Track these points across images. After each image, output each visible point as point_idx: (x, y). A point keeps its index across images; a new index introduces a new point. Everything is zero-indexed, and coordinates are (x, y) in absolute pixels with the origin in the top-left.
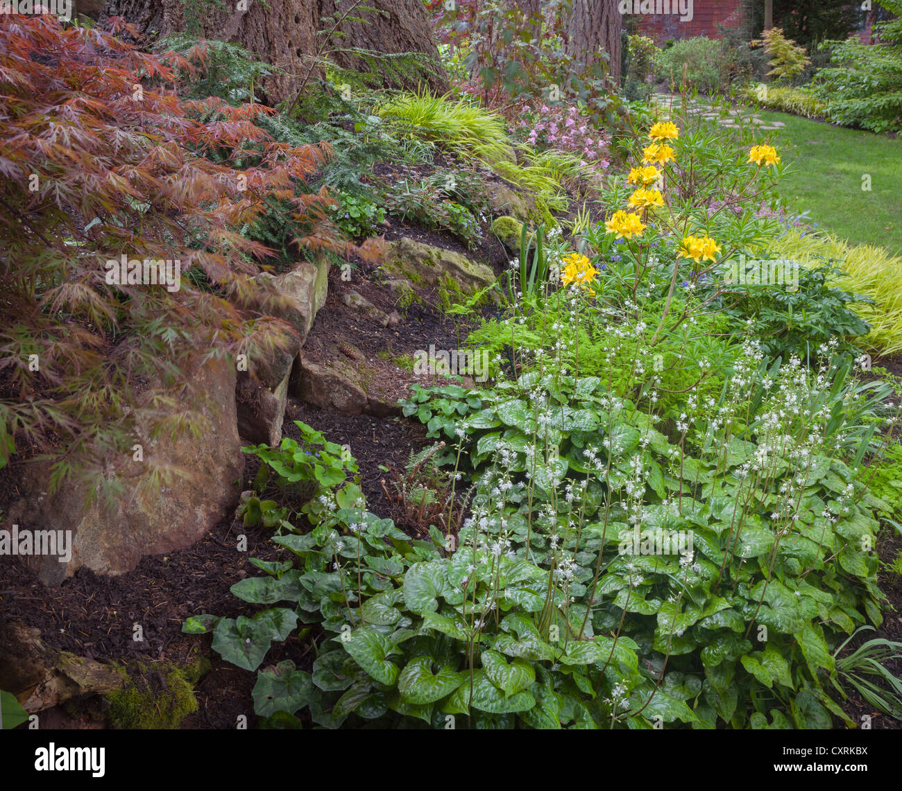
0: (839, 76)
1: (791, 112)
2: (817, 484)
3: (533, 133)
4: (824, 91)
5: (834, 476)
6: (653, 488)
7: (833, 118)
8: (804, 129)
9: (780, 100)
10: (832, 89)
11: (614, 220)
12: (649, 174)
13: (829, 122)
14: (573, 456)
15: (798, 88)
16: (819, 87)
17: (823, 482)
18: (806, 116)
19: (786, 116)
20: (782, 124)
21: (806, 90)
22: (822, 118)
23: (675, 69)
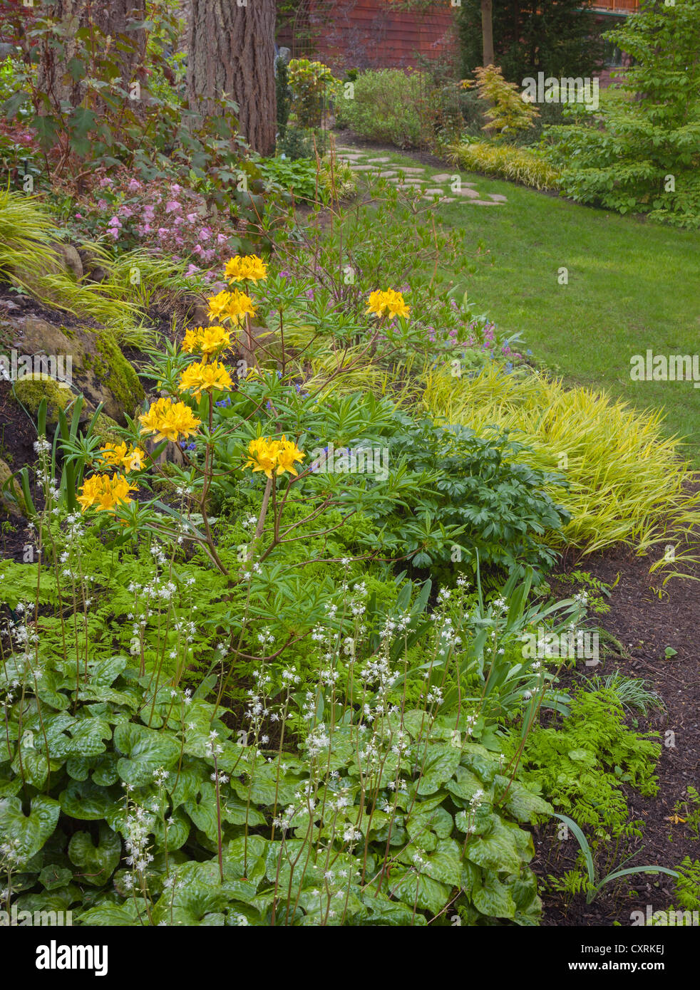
0: (572, 136)
1: (516, 181)
2: (442, 790)
3: (114, 221)
4: (558, 154)
5: (466, 774)
6: (201, 828)
7: (569, 191)
8: (531, 205)
9: (501, 164)
10: (566, 152)
11: (152, 413)
12: (210, 340)
13: (565, 197)
14: (72, 795)
15: (523, 147)
16: (550, 148)
17: (451, 786)
18: (535, 188)
19: (510, 187)
20: (504, 198)
21: (534, 151)
22: (556, 191)
23: (361, 112)
